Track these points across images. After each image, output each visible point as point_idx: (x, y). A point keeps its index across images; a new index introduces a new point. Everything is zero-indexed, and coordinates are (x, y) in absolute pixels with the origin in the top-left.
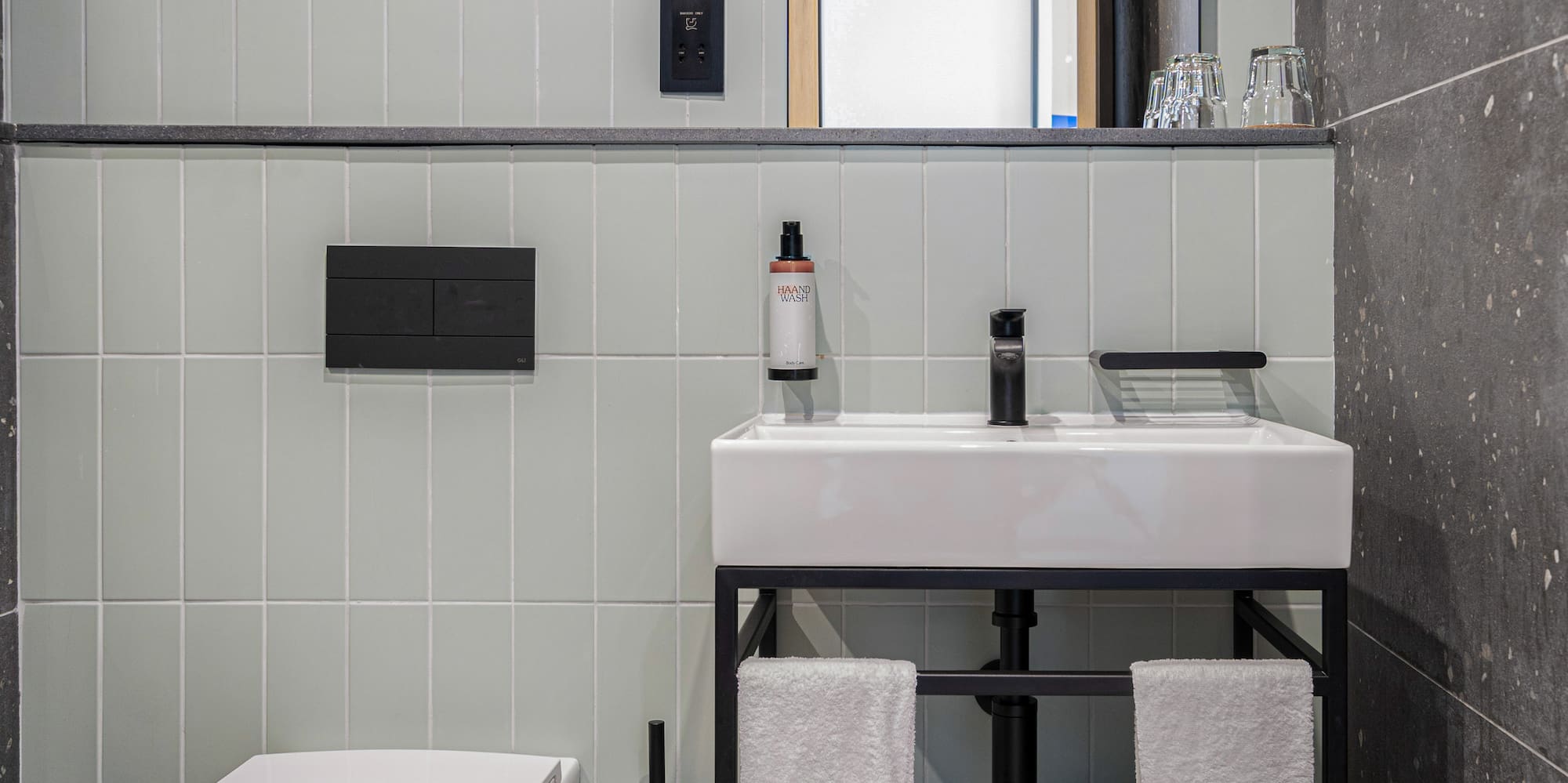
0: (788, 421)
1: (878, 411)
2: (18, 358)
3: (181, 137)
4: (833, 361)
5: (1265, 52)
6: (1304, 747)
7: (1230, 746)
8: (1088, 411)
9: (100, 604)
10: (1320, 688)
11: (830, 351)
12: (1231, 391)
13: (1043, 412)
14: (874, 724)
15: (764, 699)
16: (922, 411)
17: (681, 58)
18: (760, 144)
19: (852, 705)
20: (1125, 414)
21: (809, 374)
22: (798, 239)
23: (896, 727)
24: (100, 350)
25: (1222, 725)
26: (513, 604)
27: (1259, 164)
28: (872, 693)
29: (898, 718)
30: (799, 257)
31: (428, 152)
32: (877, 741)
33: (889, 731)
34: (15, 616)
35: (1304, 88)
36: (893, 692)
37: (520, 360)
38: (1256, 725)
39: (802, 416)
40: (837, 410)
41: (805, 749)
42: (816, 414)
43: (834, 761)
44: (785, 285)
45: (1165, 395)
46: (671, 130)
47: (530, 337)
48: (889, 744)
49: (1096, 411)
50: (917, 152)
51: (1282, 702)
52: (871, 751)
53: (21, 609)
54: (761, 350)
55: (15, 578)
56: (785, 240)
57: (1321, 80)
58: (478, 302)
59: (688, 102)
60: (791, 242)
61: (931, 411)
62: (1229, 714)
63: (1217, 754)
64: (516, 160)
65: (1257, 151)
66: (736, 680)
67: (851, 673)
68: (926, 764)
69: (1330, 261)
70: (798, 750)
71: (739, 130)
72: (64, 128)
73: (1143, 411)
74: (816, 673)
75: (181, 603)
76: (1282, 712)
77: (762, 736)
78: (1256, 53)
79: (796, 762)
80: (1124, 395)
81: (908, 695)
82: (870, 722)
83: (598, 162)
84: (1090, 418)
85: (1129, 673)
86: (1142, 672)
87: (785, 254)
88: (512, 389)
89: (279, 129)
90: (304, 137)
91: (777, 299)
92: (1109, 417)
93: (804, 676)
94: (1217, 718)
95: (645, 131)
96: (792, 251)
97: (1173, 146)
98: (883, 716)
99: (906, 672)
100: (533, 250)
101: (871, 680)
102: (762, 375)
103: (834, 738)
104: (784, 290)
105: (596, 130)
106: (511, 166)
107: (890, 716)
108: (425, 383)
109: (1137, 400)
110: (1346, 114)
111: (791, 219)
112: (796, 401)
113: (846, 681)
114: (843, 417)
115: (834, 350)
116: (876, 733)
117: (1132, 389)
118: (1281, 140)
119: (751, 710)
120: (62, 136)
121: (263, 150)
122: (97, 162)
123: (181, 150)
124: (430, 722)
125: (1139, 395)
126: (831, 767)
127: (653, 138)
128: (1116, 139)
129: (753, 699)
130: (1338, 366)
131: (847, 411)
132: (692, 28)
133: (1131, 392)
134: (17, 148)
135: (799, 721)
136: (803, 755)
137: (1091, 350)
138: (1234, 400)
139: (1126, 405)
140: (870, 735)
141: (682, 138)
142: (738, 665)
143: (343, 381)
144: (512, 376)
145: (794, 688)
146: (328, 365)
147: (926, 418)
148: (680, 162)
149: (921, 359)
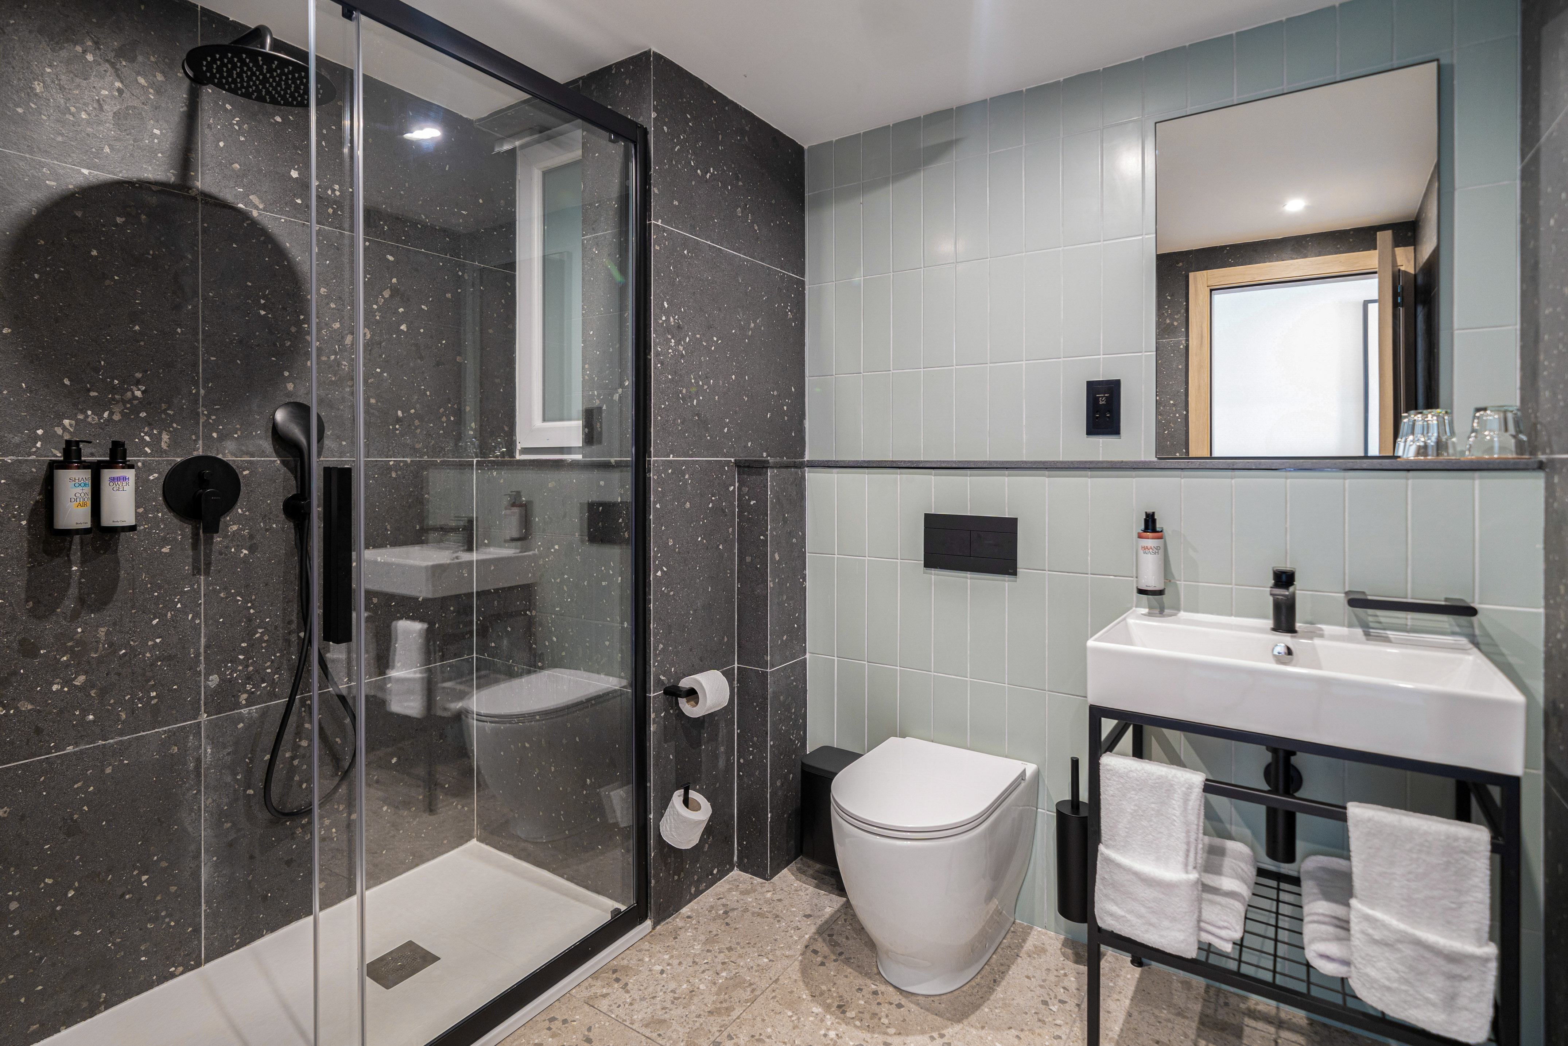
0: (1150, 614)
1: (1203, 613)
2: (807, 554)
3: (866, 465)
4: (1176, 584)
5: (1485, 409)
6: (1482, 885)
7: (1421, 870)
8: (1343, 625)
9: (836, 658)
10: (1495, 848)
11: (1174, 578)
12: (1454, 623)
13: (1312, 623)
14: (1176, 803)
15: (1114, 777)
16: (1231, 615)
17: (1097, 418)
18: (1134, 469)
19: (1163, 791)
20: (1371, 630)
21: (1161, 593)
22: (1154, 521)
23: (1189, 808)
24: (836, 553)
25: (1415, 856)
26: (1006, 685)
27: (1478, 483)
28: (1176, 787)
29: (1191, 803)
30: (1154, 530)
31: (969, 472)
32: (1178, 813)
33: (1185, 809)
34: (806, 659)
35: (1518, 431)
36: (1188, 788)
37: (1010, 571)
38: (1440, 862)
39: (1157, 611)
40: (1179, 610)
41: (1136, 808)
42: (1167, 611)
43: (1153, 818)
44: (1146, 545)
45: (1403, 621)
46: (1086, 462)
47: (1016, 560)
48: (1185, 817)
49: (1350, 626)
50: (1229, 473)
51: (1463, 852)
52: (1175, 818)
53: (808, 656)
54: (1135, 575)
55: (805, 644)
56: (1146, 521)
57: (1535, 425)
58: (991, 542)
59: (1101, 440)
60: (1150, 523)
61: (1237, 615)
62: (1420, 851)
63: (1410, 873)
64: (1009, 476)
65: (1477, 474)
66: (1099, 764)
67: (1163, 773)
68: (1233, 809)
69: (1540, 546)
70: (1132, 807)
71: (1122, 462)
72: (823, 461)
73: (1384, 629)
74: (1143, 769)
75: (866, 663)
76: (1462, 858)
77: (1113, 796)
78: (1478, 410)
79: (1131, 814)
80: (1370, 619)
81: (1198, 790)
82: (1174, 802)
83: (1049, 477)
84: (1345, 630)
85: (1345, 808)
86: (1356, 811)
87: (1146, 529)
88: (1007, 584)
89: (905, 461)
90: (914, 465)
91: (1141, 552)
92: (1359, 631)
93: (1136, 770)
94: (1410, 851)
95: (1072, 462)
96: (1150, 527)
97: (1408, 470)
98: (1181, 800)
99: (1197, 779)
100: (1016, 519)
101: (1175, 780)
102: (1135, 590)
103: (1153, 806)
104: (1145, 548)
105: (1047, 462)
106: (1006, 478)
107: (1186, 801)
108: (967, 578)
109: (1380, 623)
110: (1552, 453)
111: (1150, 511)
112: (1155, 603)
113: (1160, 777)
114: (1183, 614)
115: (1177, 578)
116: (1177, 809)
117: (1377, 616)
118: (1496, 467)
119: (1107, 781)
120: (822, 465)
121: (899, 471)
122: (835, 476)
123: (866, 470)
124: (969, 734)
125: (1382, 620)
126: (1151, 821)
127: (1076, 466)
128: (1365, 466)
129: (1108, 776)
130: (1547, 617)
131: (1185, 611)
132: (1104, 403)
133: (1376, 618)
134: (806, 469)
135: (1133, 792)
136: (1135, 811)
137: (1347, 590)
138: (1457, 629)
139: (1371, 625)
140: (1174, 809)
141: (1091, 466)
142: (1101, 756)
143: (931, 574)
144: (1007, 578)
145: (1131, 775)
146: (925, 566)
147: (1233, 620)
148: (1091, 477)
149: (1230, 586)
